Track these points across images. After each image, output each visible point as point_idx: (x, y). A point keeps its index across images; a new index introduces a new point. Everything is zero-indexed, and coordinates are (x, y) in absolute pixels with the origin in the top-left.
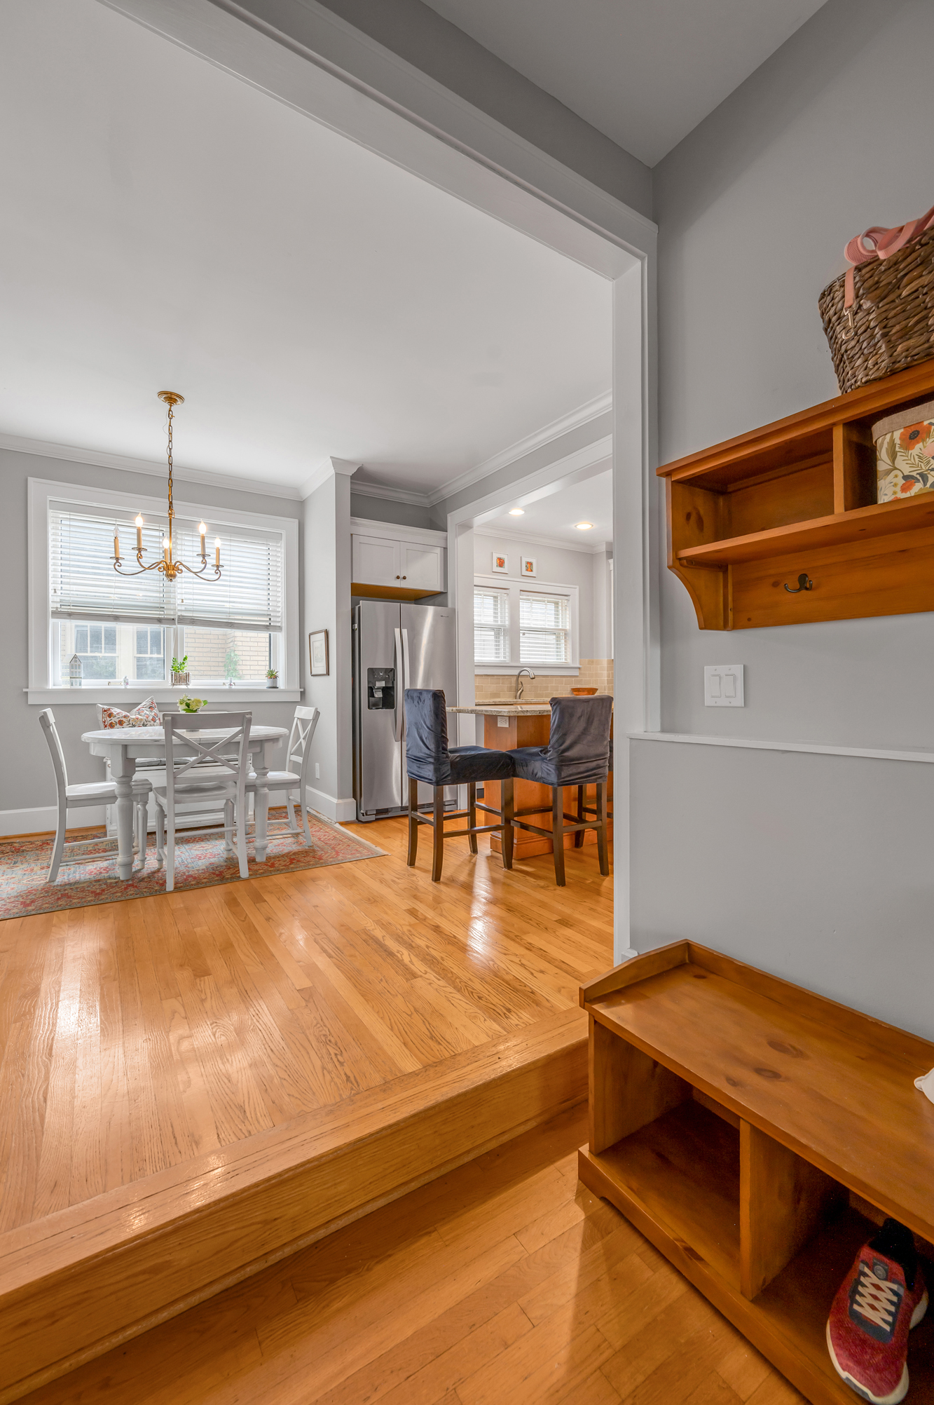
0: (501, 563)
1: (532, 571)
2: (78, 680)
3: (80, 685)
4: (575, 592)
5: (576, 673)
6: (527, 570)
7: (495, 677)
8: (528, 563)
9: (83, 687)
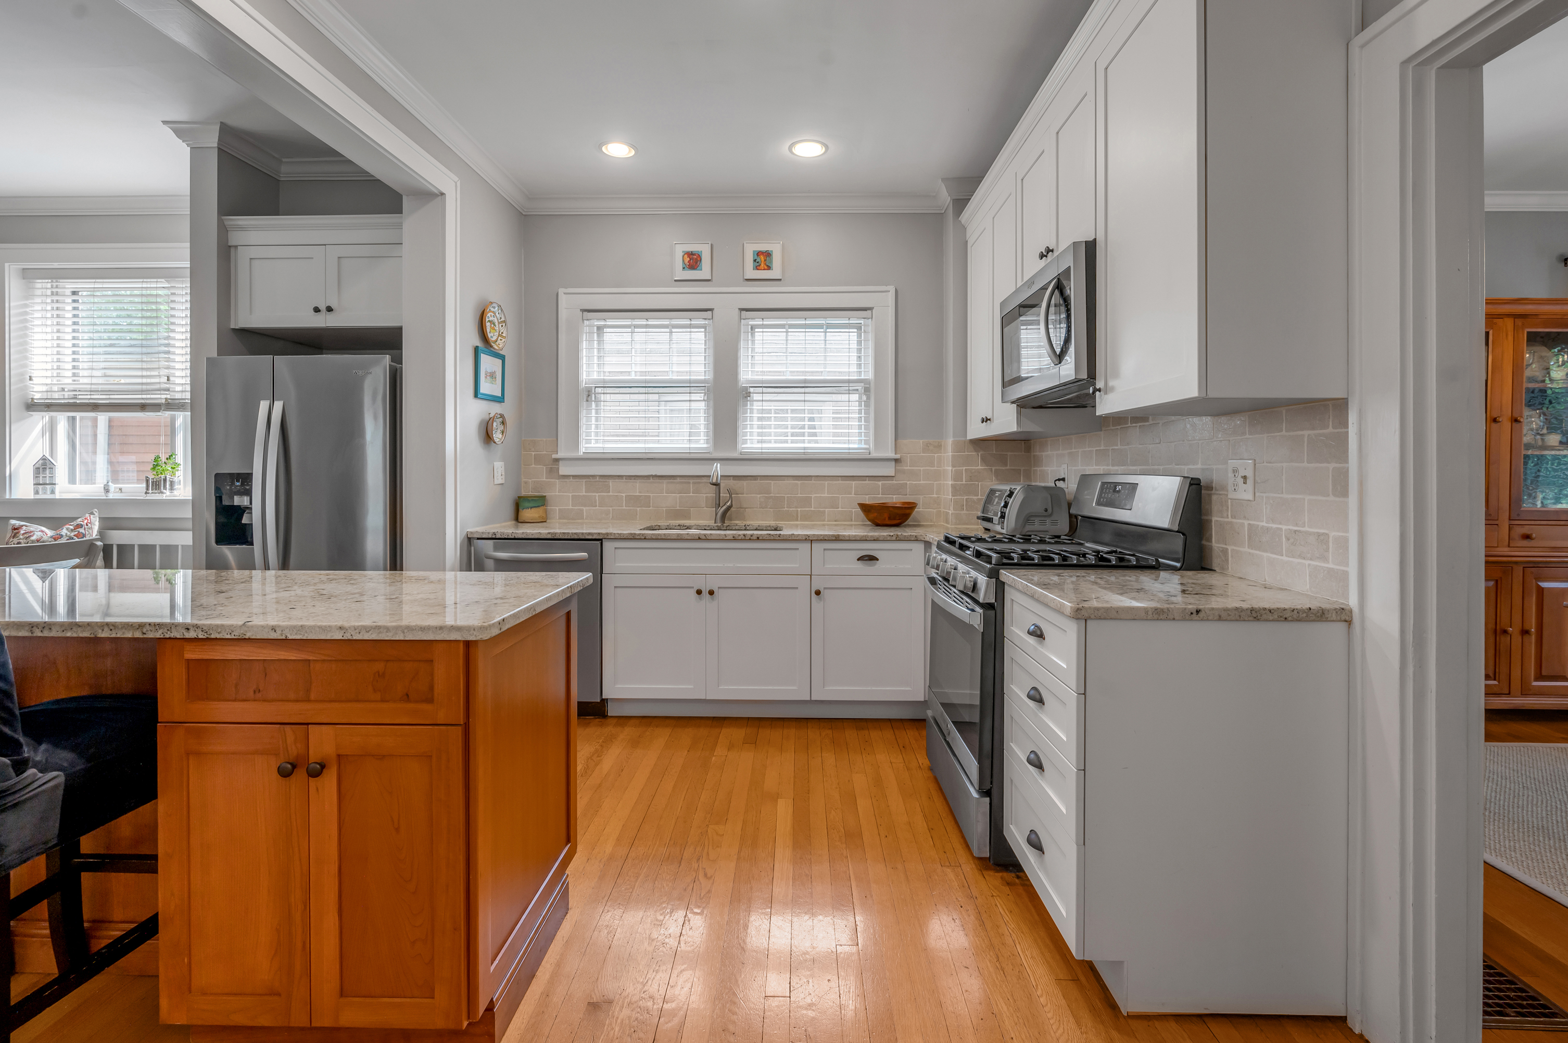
0: (693, 261)
1: (769, 268)
2: (48, 487)
3: (53, 492)
4: (884, 302)
5: (889, 470)
6: (757, 268)
7: (678, 480)
8: (759, 253)
9: (58, 496)
